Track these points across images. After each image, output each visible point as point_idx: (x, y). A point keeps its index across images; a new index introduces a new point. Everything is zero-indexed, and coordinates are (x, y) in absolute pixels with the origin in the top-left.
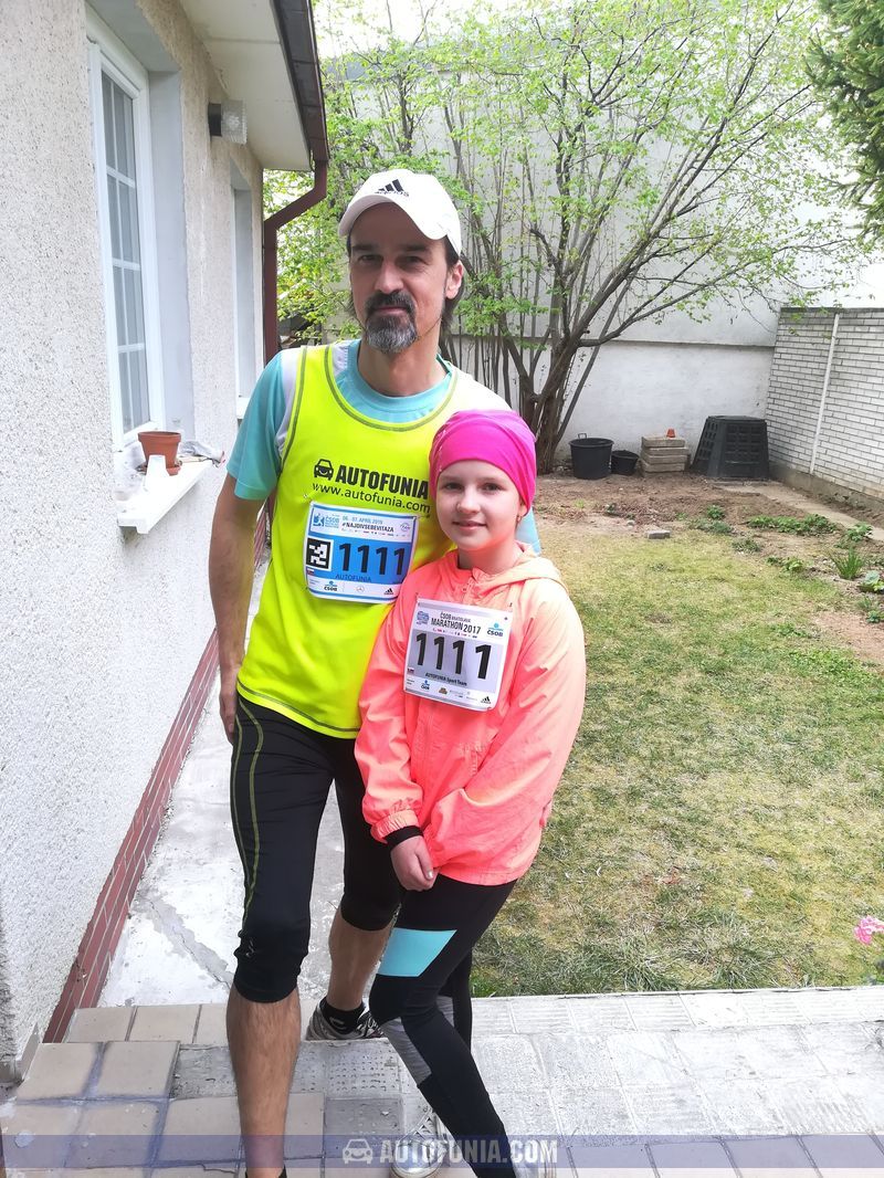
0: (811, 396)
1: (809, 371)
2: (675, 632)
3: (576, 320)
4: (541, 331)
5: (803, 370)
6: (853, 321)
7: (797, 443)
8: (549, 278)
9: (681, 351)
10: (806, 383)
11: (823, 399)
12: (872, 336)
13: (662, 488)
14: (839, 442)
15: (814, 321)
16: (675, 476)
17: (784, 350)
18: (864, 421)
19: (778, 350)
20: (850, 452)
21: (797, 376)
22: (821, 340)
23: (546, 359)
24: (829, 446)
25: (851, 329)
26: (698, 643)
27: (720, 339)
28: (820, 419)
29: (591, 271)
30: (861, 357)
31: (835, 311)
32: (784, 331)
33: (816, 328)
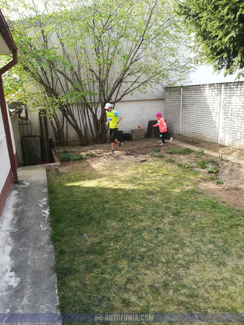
0: (177, 112)
1: (176, 105)
2: (158, 198)
3: (107, 96)
4: (97, 100)
5: (174, 105)
6: (186, 90)
7: (175, 126)
8: (97, 84)
9: (138, 102)
10: (175, 108)
11: (181, 112)
12: (193, 93)
13: (140, 144)
14: (187, 124)
15: (175, 90)
16: (142, 139)
17: (167, 99)
18: (194, 118)
19: (166, 99)
20: (191, 127)
21: (172, 106)
22: (178, 96)
23: (99, 109)
24: (185, 126)
25: (186, 92)
26: (167, 202)
27: (149, 98)
28: (181, 118)
29: (109, 81)
30: (190, 100)
31: (181, 87)
32: (167, 94)
33: (176, 92)
